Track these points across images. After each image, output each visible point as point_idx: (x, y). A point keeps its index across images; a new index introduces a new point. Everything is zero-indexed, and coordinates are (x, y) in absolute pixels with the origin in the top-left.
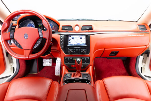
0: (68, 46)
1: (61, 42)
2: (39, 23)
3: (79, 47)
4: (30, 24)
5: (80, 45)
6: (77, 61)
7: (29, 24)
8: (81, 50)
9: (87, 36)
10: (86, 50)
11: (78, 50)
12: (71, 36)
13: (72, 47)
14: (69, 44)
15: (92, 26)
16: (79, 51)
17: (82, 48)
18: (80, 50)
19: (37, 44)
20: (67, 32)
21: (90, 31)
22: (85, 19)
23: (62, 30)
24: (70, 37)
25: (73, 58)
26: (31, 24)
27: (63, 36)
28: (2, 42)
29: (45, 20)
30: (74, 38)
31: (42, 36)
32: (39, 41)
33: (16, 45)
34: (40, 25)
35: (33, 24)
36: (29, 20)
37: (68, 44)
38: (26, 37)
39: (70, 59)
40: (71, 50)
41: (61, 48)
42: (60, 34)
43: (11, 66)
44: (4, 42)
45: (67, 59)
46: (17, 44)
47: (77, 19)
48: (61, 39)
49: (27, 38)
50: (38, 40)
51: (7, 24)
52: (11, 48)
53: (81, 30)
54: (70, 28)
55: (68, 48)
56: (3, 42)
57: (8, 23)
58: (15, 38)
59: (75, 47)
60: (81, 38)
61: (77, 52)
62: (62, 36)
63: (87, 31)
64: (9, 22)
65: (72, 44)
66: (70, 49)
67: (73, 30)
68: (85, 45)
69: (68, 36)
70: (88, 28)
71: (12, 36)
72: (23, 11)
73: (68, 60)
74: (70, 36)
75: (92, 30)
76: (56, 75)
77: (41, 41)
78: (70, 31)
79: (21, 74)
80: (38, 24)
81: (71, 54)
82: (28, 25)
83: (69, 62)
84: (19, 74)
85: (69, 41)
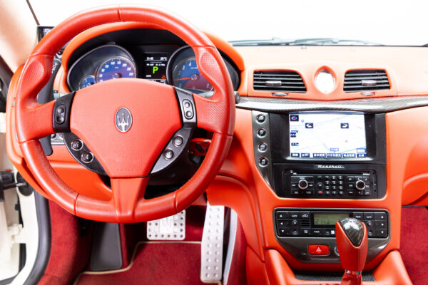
0: (289, 158)
1: (258, 142)
2: (152, 58)
3: (339, 167)
4: (113, 63)
5: (342, 156)
6: (344, 229)
7: (109, 63)
8: (350, 177)
9: (370, 116)
10: (369, 179)
11: (338, 179)
12: (301, 117)
13: (306, 166)
14: (292, 150)
15: (383, 71)
16: (341, 182)
17: (354, 168)
18: (344, 179)
19: (168, 155)
20: (280, 97)
21: (379, 92)
22: (328, 40)
23: (255, 88)
24: (297, 120)
25: (312, 216)
26: (116, 65)
27: (266, 114)
28: (21, 143)
29: (211, 51)
30: (312, 125)
31: (194, 120)
32: (178, 142)
33: (78, 155)
34: (155, 69)
35: (125, 65)
36: (113, 45)
37: (287, 152)
38: (123, 125)
39: (299, 217)
40: (302, 178)
41: (258, 168)
42: (251, 109)
43: (13, 237)
44: (29, 144)
45: (288, 218)
46: (82, 152)
47: (296, 42)
48: (256, 128)
49: (129, 129)
50: (174, 134)
51: (44, 66)
52: (53, 165)
53: (345, 89)
54: (292, 82)
55: (287, 170)
56: (25, 145)
57: (46, 61)
58: (73, 126)
59: (320, 166)
60: (342, 125)
61: (332, 190)
62: (259, 116)
63: (367, 93)
64: (51, 60)
65: (306, 151)
66: (300, 172)
67: (305, 90)
68: (365, 156)
69: (285, 116)
70: (370, 82)
71: (62, 119)
72: (116, 12)
73: (291, 222)
74: (294, 114)
75: (389, 88)
76: (204, 278)
77: (186, 141)
78: (292, 94)
79: (56, 275)
80: (149, 62)
81: (302, 194)
82: (103, 67)
83: (295, 233)
84: (50, 277)
85: (292, 140)
